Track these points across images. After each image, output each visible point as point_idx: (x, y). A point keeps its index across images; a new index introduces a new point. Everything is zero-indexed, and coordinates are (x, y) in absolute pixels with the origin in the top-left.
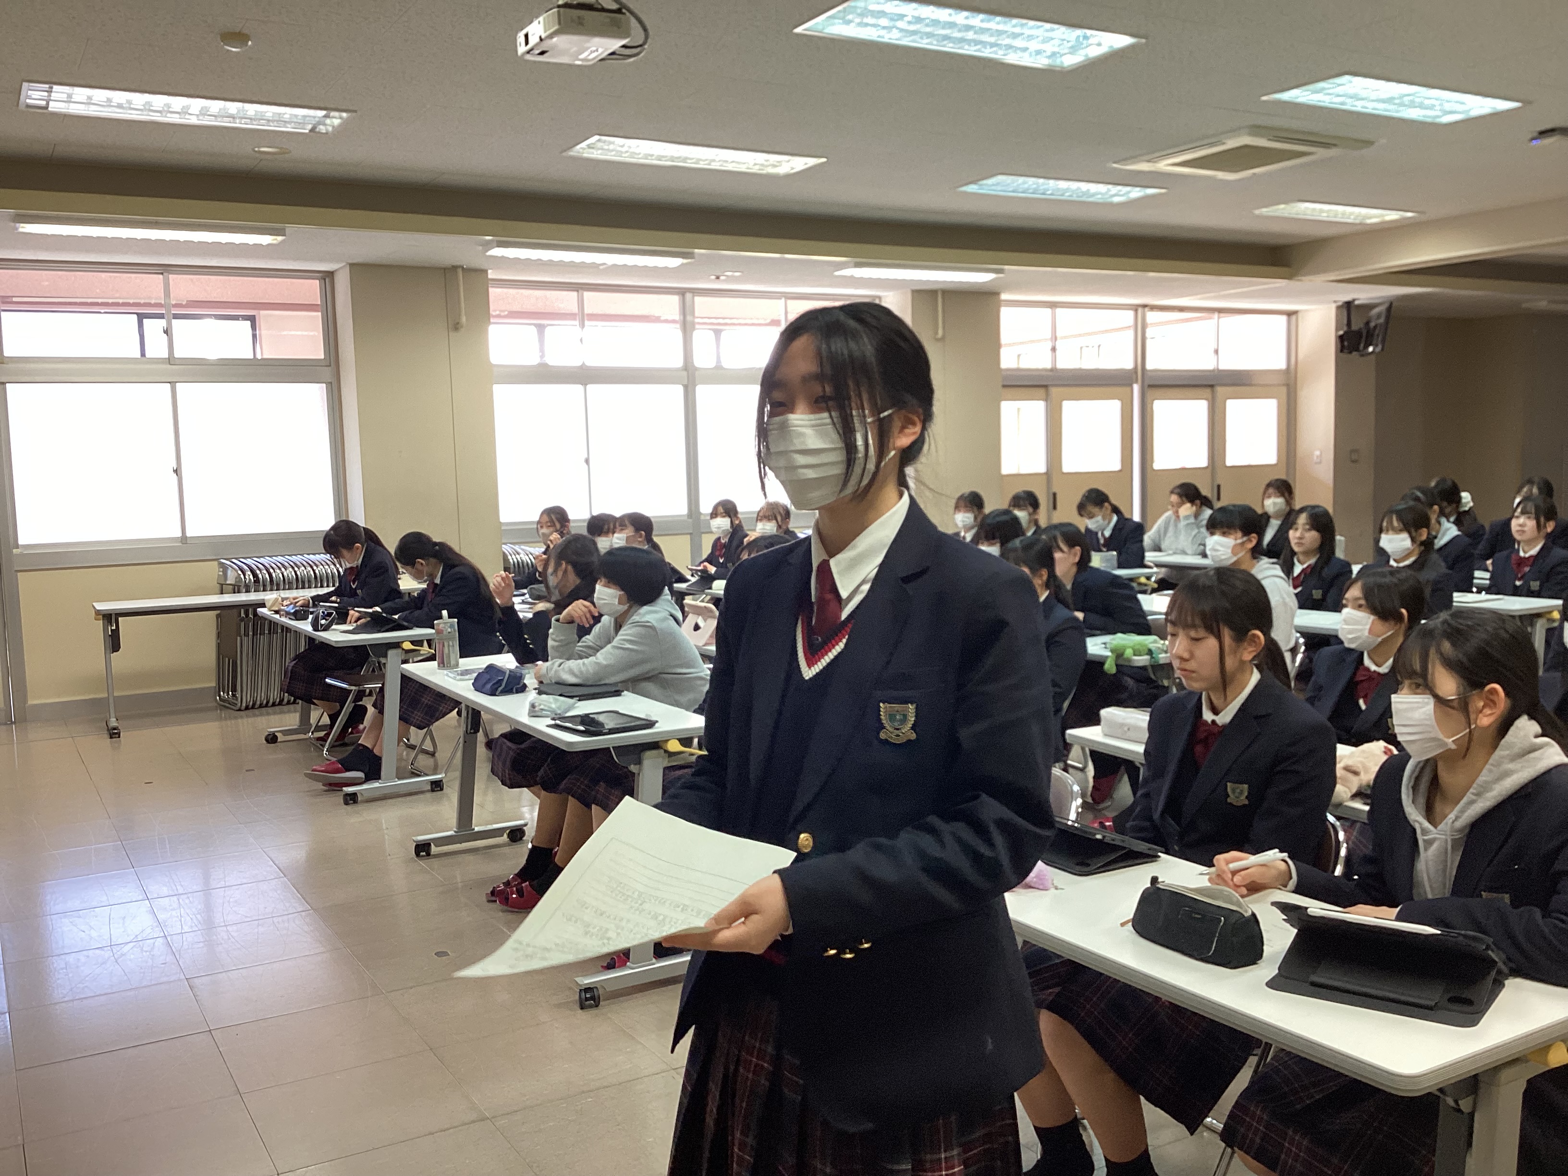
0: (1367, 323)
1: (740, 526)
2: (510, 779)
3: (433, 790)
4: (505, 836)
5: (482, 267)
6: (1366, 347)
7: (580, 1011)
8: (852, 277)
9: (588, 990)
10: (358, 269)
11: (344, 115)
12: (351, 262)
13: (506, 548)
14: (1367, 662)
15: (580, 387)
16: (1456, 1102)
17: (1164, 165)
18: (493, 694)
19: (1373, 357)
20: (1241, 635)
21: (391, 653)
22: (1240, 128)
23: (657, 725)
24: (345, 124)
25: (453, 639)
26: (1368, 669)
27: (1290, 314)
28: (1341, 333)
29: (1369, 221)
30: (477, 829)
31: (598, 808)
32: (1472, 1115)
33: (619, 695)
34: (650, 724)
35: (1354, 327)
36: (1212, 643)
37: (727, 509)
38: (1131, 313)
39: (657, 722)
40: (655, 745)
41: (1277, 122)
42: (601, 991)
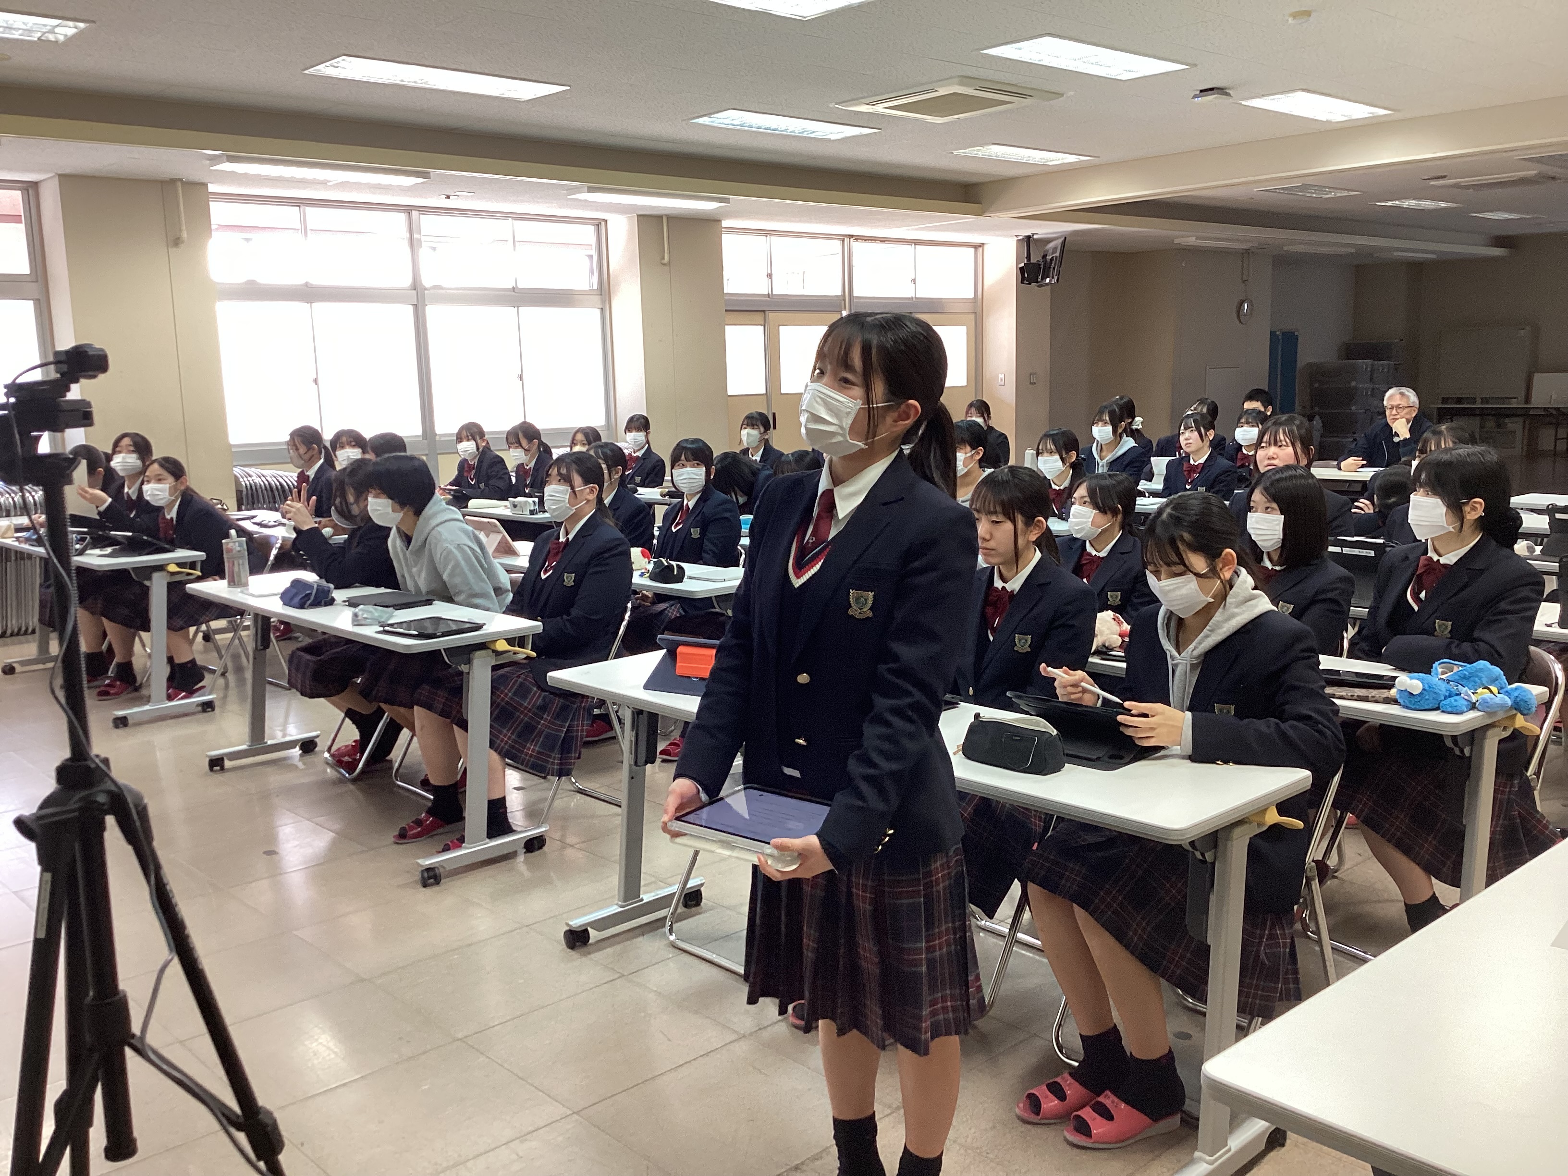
0: (1044, 256)
1: (487, 448)
2: (311, 689)
3: (204, 711)
4: (298, 748)
5: (203, 181)
6: (1044, 278)
7: (424, 889)
8: (586, 201)
9: (429, 870)
10: (67, 180)
11: (81, 25)
12: (60, 172)
13: (237, 471)
14: (1089, 548)
15: (307, 306)
16: (1203, 855)
17: (880, 109)
18: (302, 607)
19: (1049, 287)
20: (1029, 521)
21: (156, 576)
22: (951, 78)
23: (484, 627)
24: (80, 34)
25: (242, 557)
26: (1090, 554)
27: (978, 247)
28: (1022, 265)
29: (1050, 163)
30: (269, 742)
31: (420, 708)
32: (1213, 864)
33: (431, 604)
34: (479, 627)
35: (1033, 260)
36: (1008, 526)
37: (472, 431)
38: (838, 243)
39: (485, 624)
40: (482, 646)
41: (982, 73)
42: (441, 870)
